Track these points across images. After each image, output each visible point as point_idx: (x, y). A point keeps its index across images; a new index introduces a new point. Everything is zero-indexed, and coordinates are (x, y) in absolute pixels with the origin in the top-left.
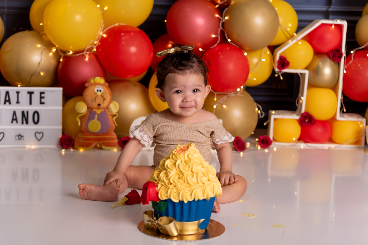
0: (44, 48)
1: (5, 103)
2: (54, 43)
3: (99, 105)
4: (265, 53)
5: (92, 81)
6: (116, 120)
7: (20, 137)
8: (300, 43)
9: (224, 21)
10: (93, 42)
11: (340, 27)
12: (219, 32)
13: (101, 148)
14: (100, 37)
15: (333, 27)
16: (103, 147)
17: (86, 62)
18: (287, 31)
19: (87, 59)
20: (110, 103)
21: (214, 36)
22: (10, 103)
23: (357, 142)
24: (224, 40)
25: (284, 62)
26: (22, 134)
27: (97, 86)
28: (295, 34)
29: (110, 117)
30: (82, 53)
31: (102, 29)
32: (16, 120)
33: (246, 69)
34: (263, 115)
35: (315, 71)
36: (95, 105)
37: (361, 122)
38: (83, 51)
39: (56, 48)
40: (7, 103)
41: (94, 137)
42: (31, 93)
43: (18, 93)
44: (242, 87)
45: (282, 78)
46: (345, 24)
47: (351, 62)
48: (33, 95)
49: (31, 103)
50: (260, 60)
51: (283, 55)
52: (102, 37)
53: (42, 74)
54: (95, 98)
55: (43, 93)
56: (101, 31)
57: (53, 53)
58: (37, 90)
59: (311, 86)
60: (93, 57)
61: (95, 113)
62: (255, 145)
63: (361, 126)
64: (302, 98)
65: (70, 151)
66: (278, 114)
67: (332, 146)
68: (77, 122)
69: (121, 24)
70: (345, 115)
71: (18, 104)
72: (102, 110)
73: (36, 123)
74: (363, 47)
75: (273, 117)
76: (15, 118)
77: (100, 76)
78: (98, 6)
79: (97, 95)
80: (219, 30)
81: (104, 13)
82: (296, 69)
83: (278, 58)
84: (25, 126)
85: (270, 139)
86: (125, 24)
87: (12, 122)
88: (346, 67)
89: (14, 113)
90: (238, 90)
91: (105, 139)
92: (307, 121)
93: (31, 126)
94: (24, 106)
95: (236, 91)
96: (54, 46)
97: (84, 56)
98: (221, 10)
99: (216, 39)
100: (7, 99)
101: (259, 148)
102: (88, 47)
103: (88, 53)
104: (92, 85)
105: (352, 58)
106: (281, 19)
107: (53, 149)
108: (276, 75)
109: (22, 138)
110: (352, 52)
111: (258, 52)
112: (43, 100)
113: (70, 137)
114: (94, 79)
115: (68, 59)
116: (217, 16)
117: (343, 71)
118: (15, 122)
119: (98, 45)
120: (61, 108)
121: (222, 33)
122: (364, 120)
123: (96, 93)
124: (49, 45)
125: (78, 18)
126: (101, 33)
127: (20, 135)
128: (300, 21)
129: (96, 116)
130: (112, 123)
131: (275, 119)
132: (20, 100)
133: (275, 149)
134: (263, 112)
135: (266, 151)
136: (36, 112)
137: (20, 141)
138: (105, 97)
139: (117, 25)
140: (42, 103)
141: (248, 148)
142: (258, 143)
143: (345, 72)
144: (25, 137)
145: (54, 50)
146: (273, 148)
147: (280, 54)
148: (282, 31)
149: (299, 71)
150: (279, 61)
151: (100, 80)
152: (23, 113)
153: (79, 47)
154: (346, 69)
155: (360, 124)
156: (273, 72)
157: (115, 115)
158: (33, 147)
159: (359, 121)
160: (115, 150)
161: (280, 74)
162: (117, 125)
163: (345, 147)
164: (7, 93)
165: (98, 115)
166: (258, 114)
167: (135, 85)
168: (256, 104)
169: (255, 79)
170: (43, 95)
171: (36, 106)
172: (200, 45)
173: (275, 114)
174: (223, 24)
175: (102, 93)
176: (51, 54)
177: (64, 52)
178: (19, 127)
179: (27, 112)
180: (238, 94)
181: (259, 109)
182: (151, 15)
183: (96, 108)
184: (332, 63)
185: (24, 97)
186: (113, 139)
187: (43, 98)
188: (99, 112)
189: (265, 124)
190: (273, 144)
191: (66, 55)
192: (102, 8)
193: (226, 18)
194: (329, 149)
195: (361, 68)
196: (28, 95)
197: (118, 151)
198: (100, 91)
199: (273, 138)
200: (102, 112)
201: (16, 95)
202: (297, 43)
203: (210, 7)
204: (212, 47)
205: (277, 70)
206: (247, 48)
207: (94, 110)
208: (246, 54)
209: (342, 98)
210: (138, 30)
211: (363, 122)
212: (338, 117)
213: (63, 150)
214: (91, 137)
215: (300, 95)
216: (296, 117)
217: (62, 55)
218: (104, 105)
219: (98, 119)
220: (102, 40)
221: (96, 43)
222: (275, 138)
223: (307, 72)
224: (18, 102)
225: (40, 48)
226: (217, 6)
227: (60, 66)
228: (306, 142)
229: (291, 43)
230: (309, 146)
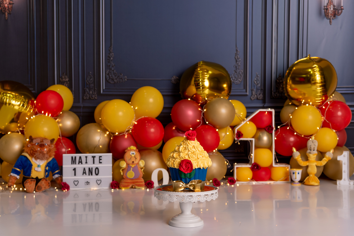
0: (102, 132)
1: (79, 164)
2: (108, 129)
3: (133, 162)
4: (229, 130)
5: (129, 149)
6: (143, 171)
7: (88, 183)
8: (248, 123)
9: (204, 112)
10: (130, 127)
11: (270, 113)
12: (201, 119)
13: (135, 188)
14: (134, 124)
15: (266, 113)
16: (136, 187)
17: (126, 139)
18: (240, 117)
19: (126, 137)
20: (139, 161)
21: (198, 121)
22: (82, 163)
23: (286, 180)
24: (204, 123)
25: (240, 134)
26: (89, 182)
27: (132, 151)
28: (245, 119)
29: (140, 169)
30: (123, 134)
31: (135, 120)
32: (85, 173)
33: (217, 139)
34: (230, 166)
35: (258, 139)
36: (131, 162)
37: (288, 168)
38: (124, 133)
39: (109, 132)
40: (80, 163)
41: (131, 181)
42: (94, 157)
43: (86, 157)
44: (216, 149)
45: (239, 144)
46: (273, 111)
47: (279, 133)
48: (95, 158)
49: (94, 163)
50: (226, 134)
51: (239, 130)
52: (135, 124)
53: (101, 147)
54: (131, 158)
55: (101, 157)
56: (134, 121)
57: (107, 135)
58: (97, 155)
59: (256, 147)
60: (129, 135)
61: (131, 167)
62: (226, 184)
63: (288, 170)
64: (252, 155)
65: (117, 190)
66: (239, 165)
67: (272, 182)
68: (121, 173)
69: (146, 117)
70: (278, 164)
71: (86, 164)
72: (135, 165)
73: (97, 175)
74: (285, 124)
75: (236, 167)
76: (84, 172)
77: (133, 145)
78: (132, 107)
79: (132, 157)
80: (201, 117)
81: (135, 111)
82: (247, 138)
83: (236, 132)
84: (90, 177)
85: (235, 179)
86: (147, 117)
87: (83, 174)
88: (276, 136)
89: (84, 169)
90: (214, 151)
91: (137, 182)
92: (255, 168)
93: (94, 177)
94: (90, 165)
95: (213, 151)
96: (107, 130)
97: (124, 135)
98: (202, 106)
99: (200, 122)
100: (80, 161)
101: (228, 184)
102: (127, 130)
103: (127, 133)
104: (129, 150)
105: (279, 131)
106: (236, 111)
107: (107, 189)
108: (236, 142)
109: (89, 184)
110: (279, 127)
111: (225, 129)
112: (101, 161)
113: (117, 182)
114: (130, 147)
115: (116, 137)
116: (200, 109)
117: (274, 138)
118: (84, 174)
119: (133, 129)
120: (111, 165)
121: (203, 119)
122: (289, 166)
123: (131, 155)
124: (105, 130)
125: (121, 114)
126: (134, 122)
127: (87, 182)
128: (247, 113)
129: (132, 168)
130: (141, 173)
131: (237, 168)
132: (87, 162)
133: (238, 185)
134: (230, 164)
135: (233, 186)
136: (97, 168)
137: (88, 186)
138: (136, 157)
139: (143, 117)
140: (100, 163)
141: (221, 185)
142: (227, 182)
143: (276, 138)
144: (91, 183)
145: (108, 133)
146: (236, 185)
147: (237, 130)
148: (238, 117)
149: (249, 139)
150: (237, 134)
151: (133, 148)
152: (89, 169)
153: (121, 130)
154: (276, 137)
155: (287, 169)
156: (234, 141)
157: (142, 168)
158: (95, 189)
159: (286, 167)
160: (143, 189)
161: (238, 141)
162: (144, 174)
163: (279, 182)
164: (80, 157)
165: (133, 168)
166: (227, 165)
167: (154, 151)
168: (225, 159)
169: (224, 145)
170: (101, 158)
171: (97, 165)
172: (190, 126)
173: (236, 165)
174: (203, 114)
175: (135, 155)
176: (106, 135)
177: (114, 134)
178: (87, 177)
179: (92, 168)
180: (214, 154)
181: (227, 162)
182: (162, 113)
183: (131, 164)
184: (268, 133)
185: (90, 160)
186: (141, 182)
187: (101, 159)
188: (133, 166)
189: (231, 171)
190: (236, 182)
191: (114, 135)
192: (134, 108)
193: (205, 110)
194: (270, 184)
195: (285, 136)
196: (92, 158)
197: (145, 189)
198: (134, 154)
199: (237, 179)
200: (135, 166)
201: (85, 158)
202: (246, 123)
203: (195, 105)
204: (198, 127)
205: (236, 139)
206: (218, 127)
207: (130, 165)
208: (217, 130)
209: (275, 154)
210: (156, 119)
211: (289, 167)
212: (274, 165)
213: (113, 190)
214: (129, 181)
215: (250, 153)
216: (249, 166)
217: (112, 135)
218: (136, 162)
219: (133, 170)
220: (135, 126)
221: (131, 127)
222: (238, 179)
223: (253, 140)
224: (86, 163)
225: (99, 132)
226: (199, 104)
227: (111, 142)
228: (256, 180)
229: (243, 123)
230: (259, 183)
